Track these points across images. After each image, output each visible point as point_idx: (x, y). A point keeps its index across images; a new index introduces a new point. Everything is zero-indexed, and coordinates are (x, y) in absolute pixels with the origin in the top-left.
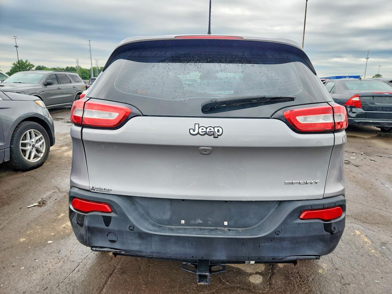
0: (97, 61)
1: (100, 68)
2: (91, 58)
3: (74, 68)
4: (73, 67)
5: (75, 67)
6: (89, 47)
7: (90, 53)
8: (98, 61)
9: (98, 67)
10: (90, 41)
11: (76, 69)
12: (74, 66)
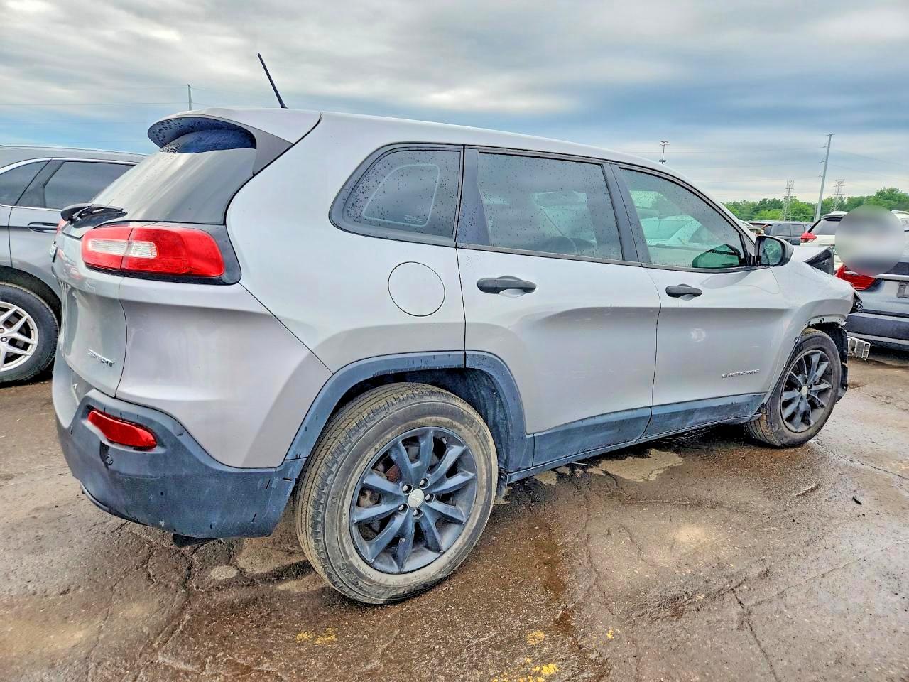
0: (840, 183)
1: (846, 201)
2: (824, 177)
3: (779, 202)
4: (777, 199)
5: (782, 200)
6: (826, 150)
7: (823, 164)
8: (844, 184)
9: (841, 198)
10: (831, 135)
11: (785, 204)
12: (780, 197)
